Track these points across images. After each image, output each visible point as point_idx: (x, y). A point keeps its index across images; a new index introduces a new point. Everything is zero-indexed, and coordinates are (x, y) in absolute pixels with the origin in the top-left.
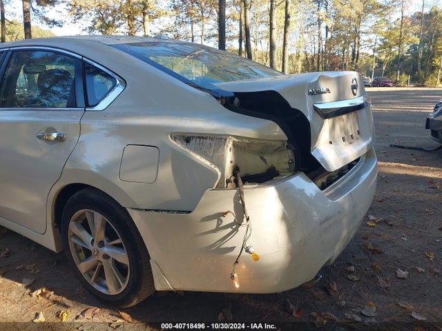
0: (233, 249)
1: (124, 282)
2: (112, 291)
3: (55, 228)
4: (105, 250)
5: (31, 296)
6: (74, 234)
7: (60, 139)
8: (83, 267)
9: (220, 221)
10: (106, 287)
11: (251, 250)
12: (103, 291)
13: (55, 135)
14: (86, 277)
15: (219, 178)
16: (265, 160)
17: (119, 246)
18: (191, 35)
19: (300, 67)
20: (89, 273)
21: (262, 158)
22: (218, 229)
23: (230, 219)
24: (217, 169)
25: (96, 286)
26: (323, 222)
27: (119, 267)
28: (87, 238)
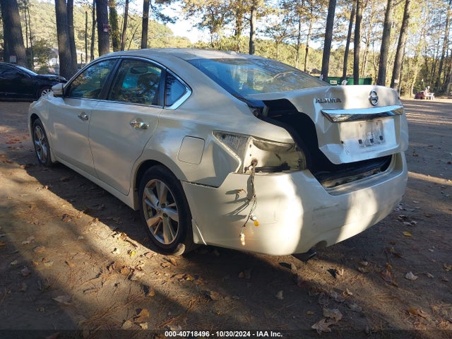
0: (245, 217)
1: (174, 236)
2: (167, 242)
3: (135, 191)
4: (165, 210)
5: (113, 237)
6: (147, 198)
7: (144, 127)
8: (150, 222)
9: (237, 196)
10: (163, 239)
11: (254, 218)
12: (161, 241)
13: (142, 124)
14: (151, 230)
15: (240, 165)
16: (279, 157)
17: (174, 208)
18: (297, 33)
19: (416, 73)
20: (153, 227)
21: (277, 155)
22: (236, 201)
23: (243, 195)
24: (239, 159)
25: (157, 237)
26: (317, 209)
27: (173, 223)
28: (155, 201)
